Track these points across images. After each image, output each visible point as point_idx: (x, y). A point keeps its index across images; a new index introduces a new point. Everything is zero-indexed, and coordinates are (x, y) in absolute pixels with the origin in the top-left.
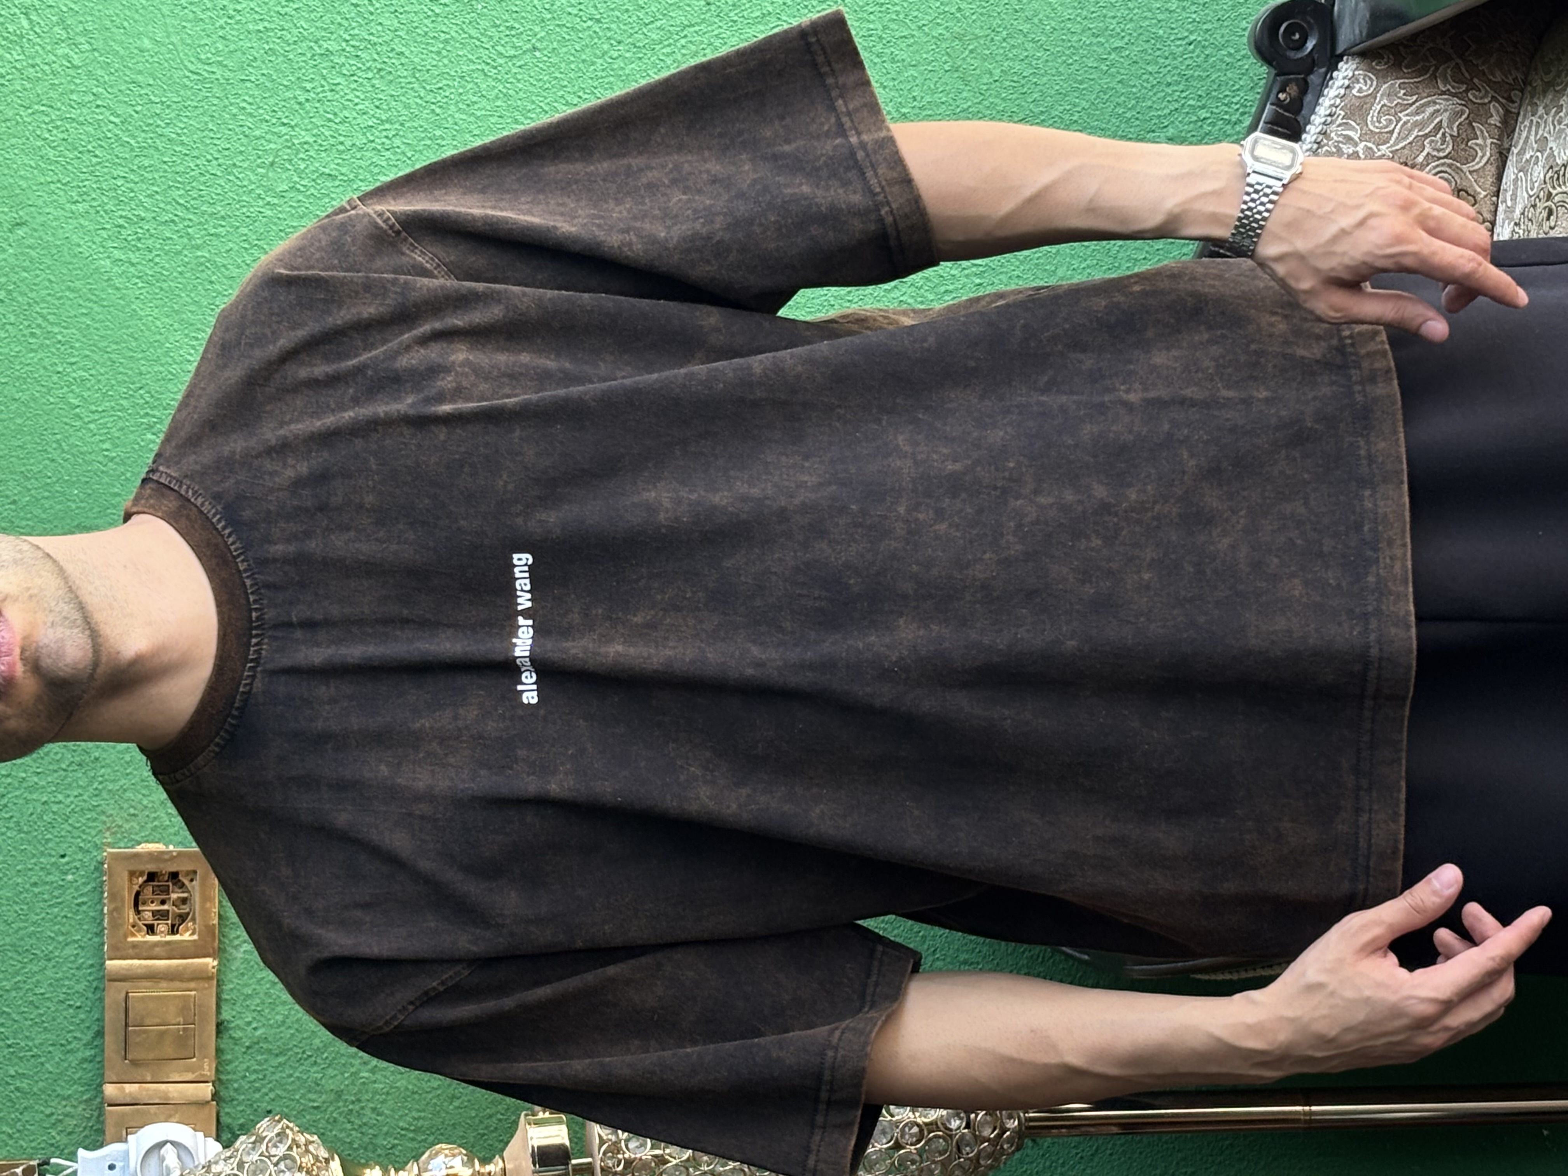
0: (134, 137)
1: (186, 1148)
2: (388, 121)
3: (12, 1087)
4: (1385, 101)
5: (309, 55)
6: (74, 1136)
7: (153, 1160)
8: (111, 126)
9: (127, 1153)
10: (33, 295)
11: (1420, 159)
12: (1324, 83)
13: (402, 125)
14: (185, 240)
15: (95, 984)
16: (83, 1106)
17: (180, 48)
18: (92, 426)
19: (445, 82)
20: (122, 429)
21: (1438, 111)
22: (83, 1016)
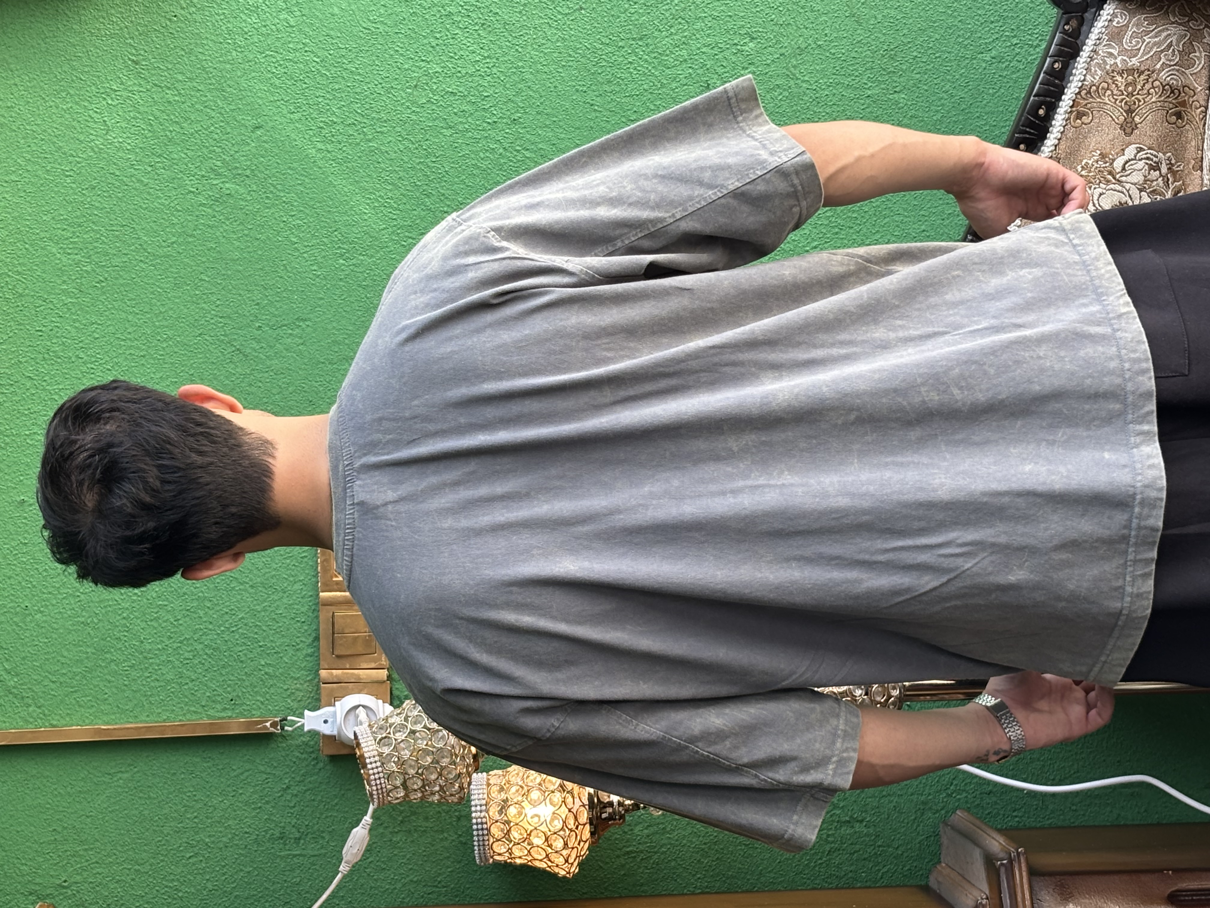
0: (329, 71)
1: (371, 709)
2: (488, 57)
3: (263, 672)
4: (1135, 29)
5: (438, 16)
6: (302, 703)
7: (351, 717)
8: (314, 64)
9: (335, 713)
10: (267, 172)
11: (1158, 66)
12: (1094, 19)
13: (497, 59)
14: (362, 136)
15: (313, 607)
16: (307, 684)
17: (357, 13)
18: (305, 255)
19: (524, 31)
20: (324, 257)
21: (1169, 35)
22: (306, 628)
